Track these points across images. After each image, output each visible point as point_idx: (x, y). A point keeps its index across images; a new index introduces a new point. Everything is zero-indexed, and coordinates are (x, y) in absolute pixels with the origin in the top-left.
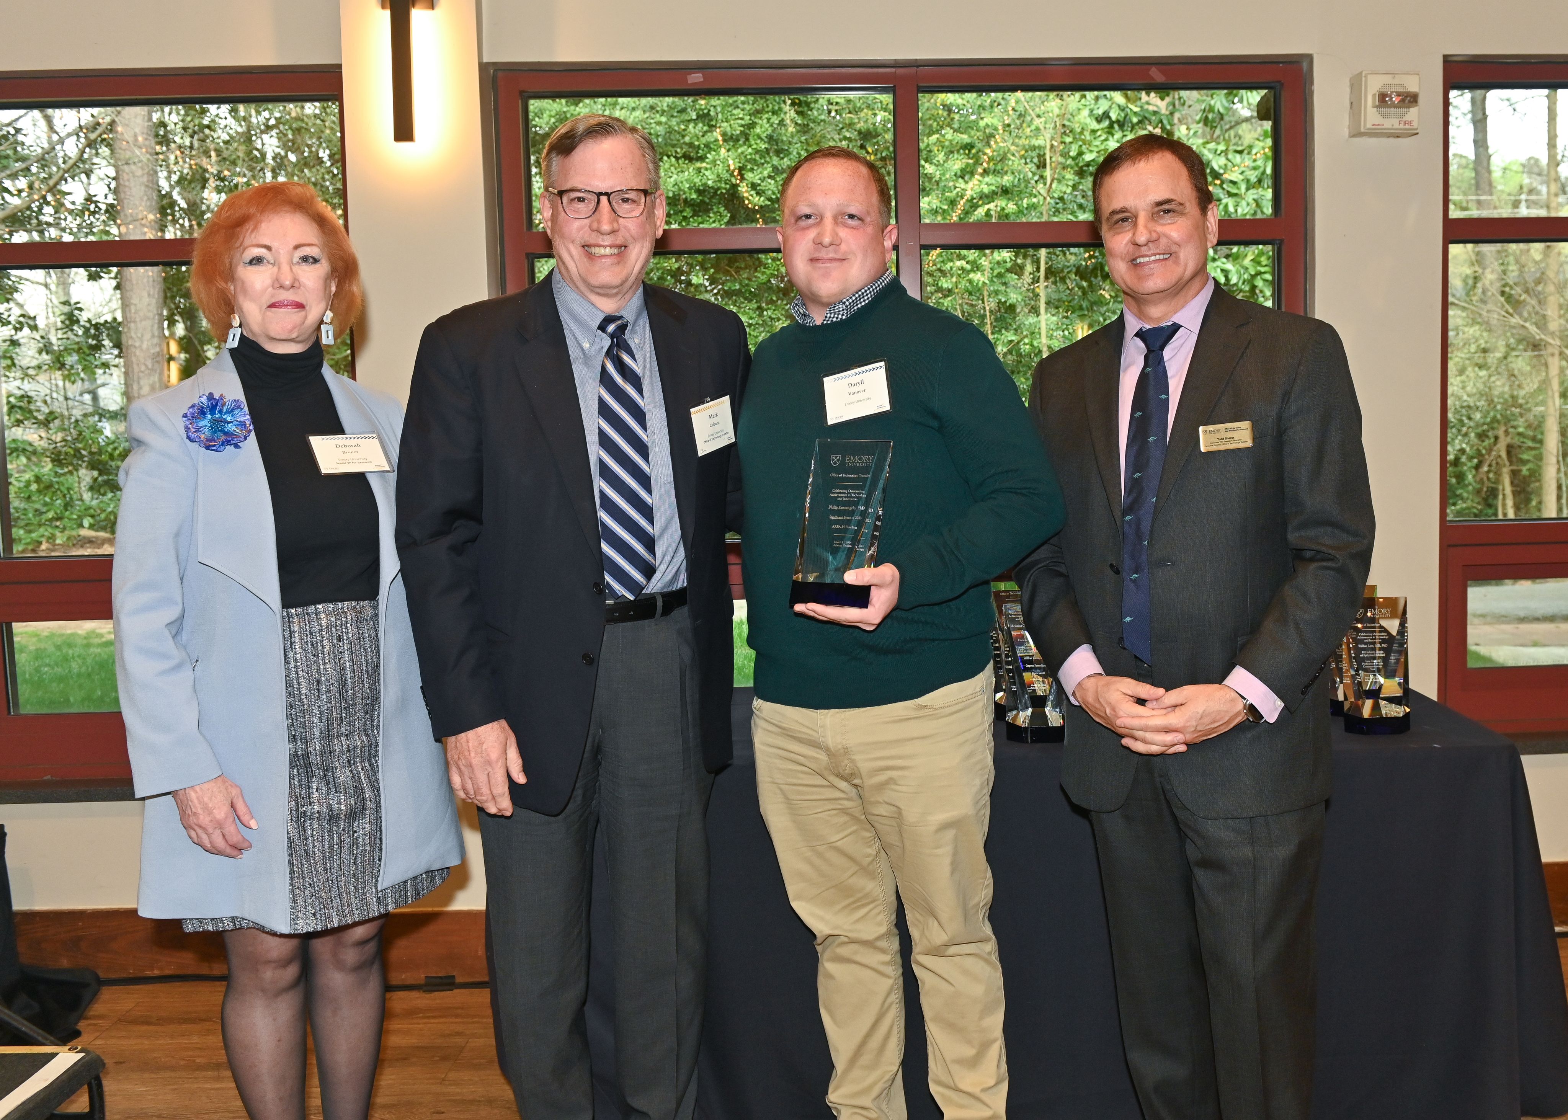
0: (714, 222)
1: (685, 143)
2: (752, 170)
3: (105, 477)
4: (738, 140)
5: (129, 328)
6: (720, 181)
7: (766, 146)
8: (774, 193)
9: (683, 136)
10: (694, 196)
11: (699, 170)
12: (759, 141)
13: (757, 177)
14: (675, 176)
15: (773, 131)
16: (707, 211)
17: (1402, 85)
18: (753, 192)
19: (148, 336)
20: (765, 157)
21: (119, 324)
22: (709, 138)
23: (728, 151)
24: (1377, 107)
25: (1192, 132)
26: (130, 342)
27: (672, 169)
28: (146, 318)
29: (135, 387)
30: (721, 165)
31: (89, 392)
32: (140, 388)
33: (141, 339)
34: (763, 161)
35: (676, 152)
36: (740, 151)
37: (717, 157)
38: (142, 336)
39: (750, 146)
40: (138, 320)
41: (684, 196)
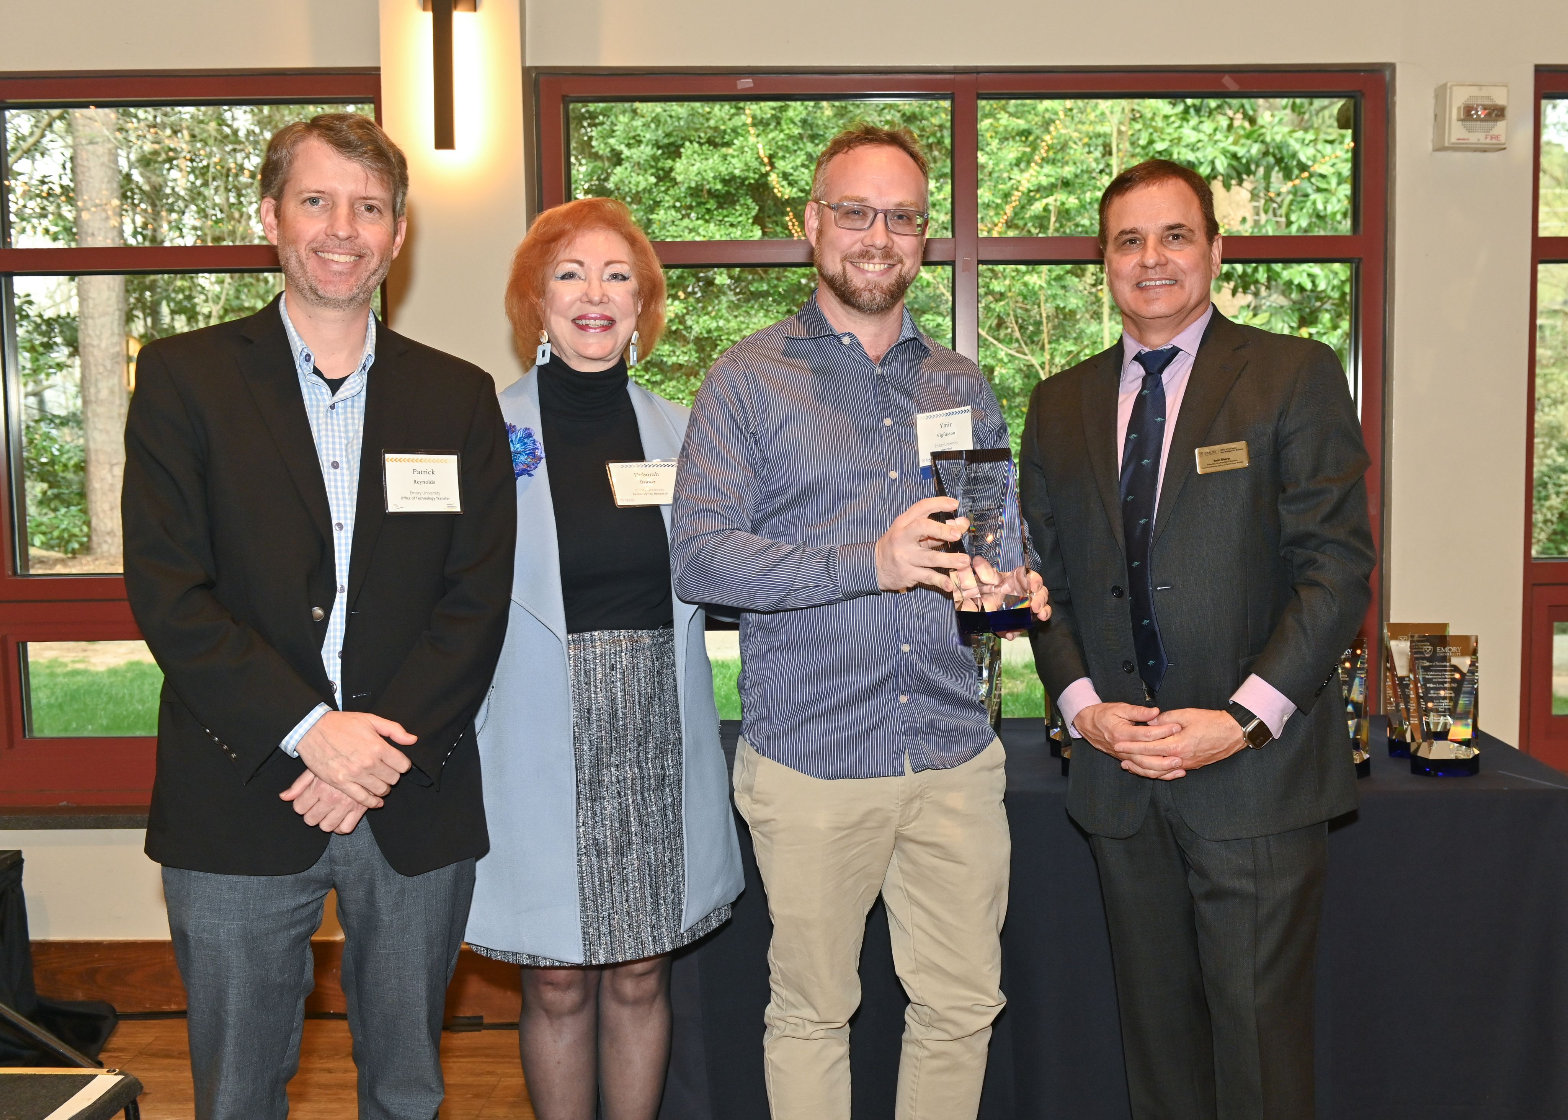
0: (741, 215)
1: (709, 127)
2: (784, 157)
3: (56, 491)
4: (768, 124)
5: (86, 325)
6: (748, 170)
7: (800, 131)
8: (807, 184)
9: (708, 120)
10: (719, 186)
11: (725, 157)
12: (791, 126)
13: (790, 166)
14: (698, 165)
15: (808, 114)
16: (733, 203)
17: (1488, 98)
18: (785, 183)
19: (107, 333)
20: (797, 143)
22: (737, 121)
23: (758, 136)
24: (1462, 120)
25: (1276, 120)
26: (88, 340)
27: (696, 156)
28: (105, 314)
29: (92, 390)
30: (750, 152)
31: (36, 395)
32: (98, 392)
33: (99, 337)
34: (795, 148)
35: (700, 137)
36: (771, 136)
37: (745, 143)
38: (101, 334)
39: (782, 131)
40: (96, 315)
41: (708, 187)
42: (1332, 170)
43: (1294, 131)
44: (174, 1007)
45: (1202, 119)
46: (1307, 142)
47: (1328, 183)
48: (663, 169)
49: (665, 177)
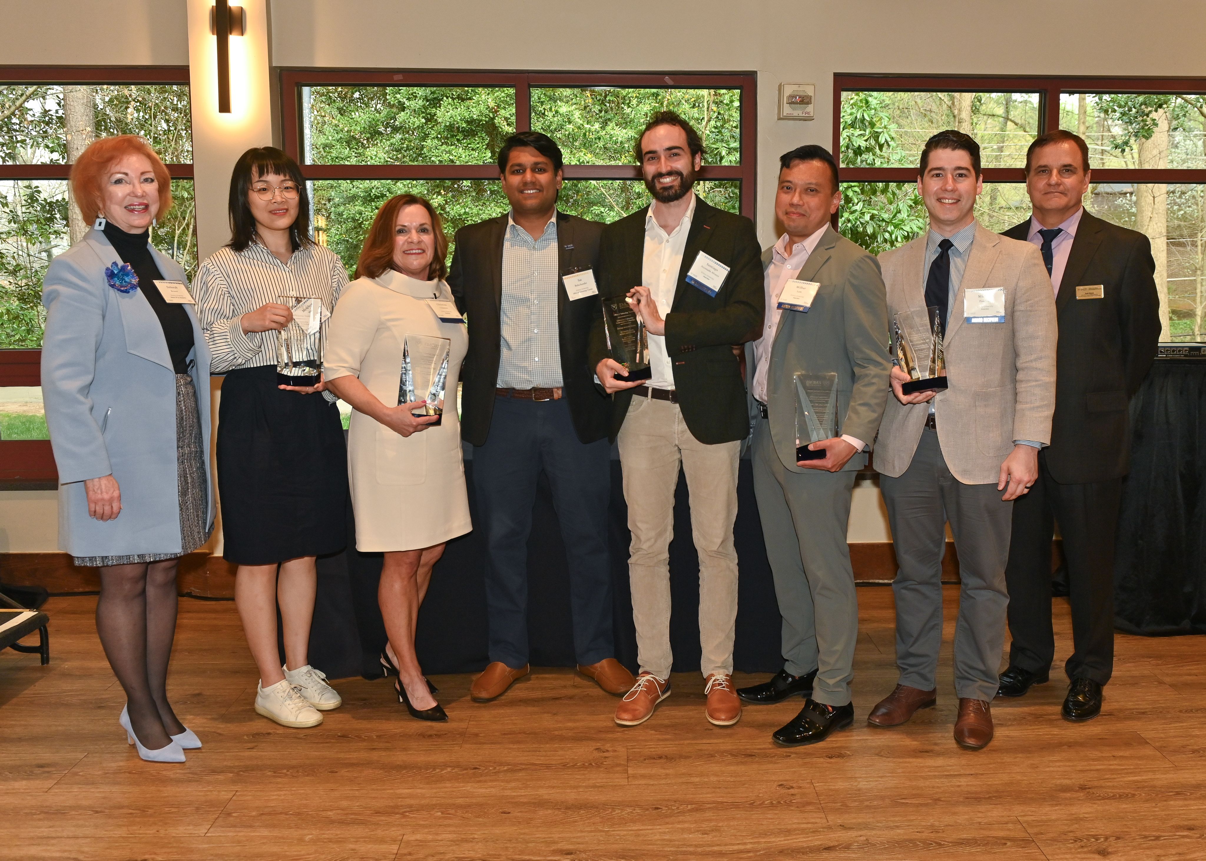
0: (478, 143)
6: (482, 116)
10: (464, 125)
11: (468, 107)
14: (451, 112)
16: (474, 135)
21: (68, 204)
27: (450, 106)
31: (45, 251)
35: (453, 94)
41: (457, 126)
48: (430, 114)
49: (430, 119)
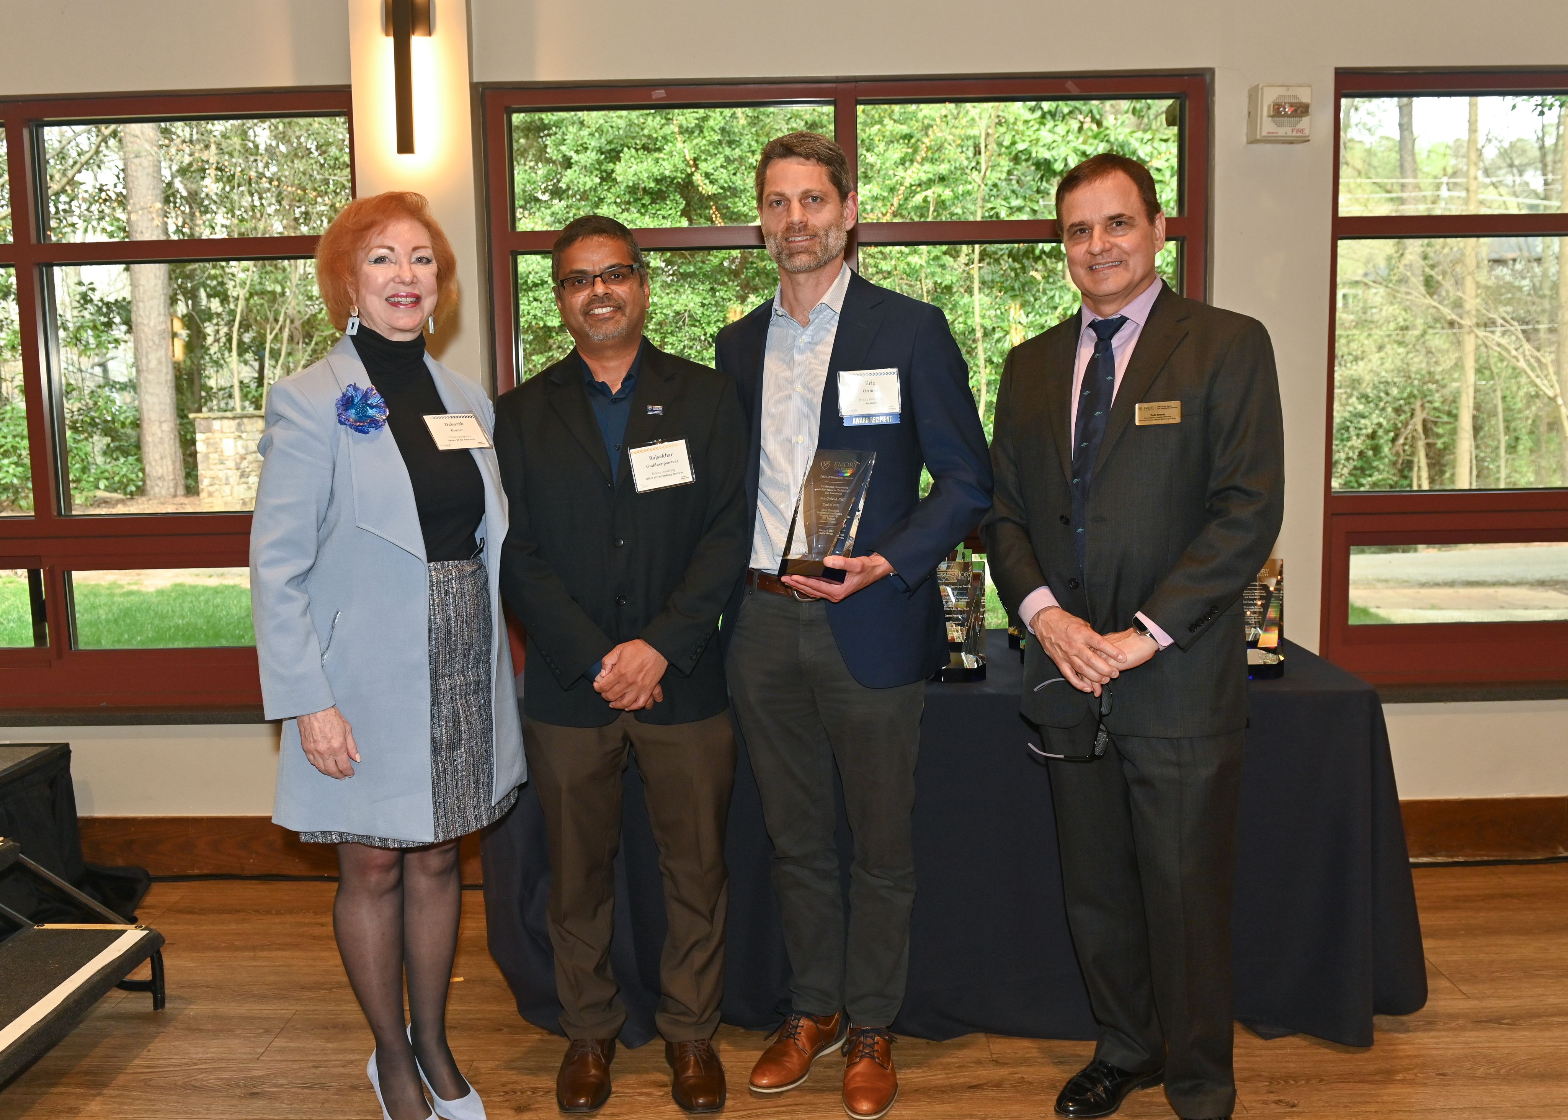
0: (671, 209)
1: (644, 135)
2: (706, 160)
3: (117, 444)
4: (693, 132)
5: (138, 307)
6: (676, 171)
7: (719, 137)
8: (726, 182)
9: (642, 129)
10: (652, 185)
11: (657, 161)
12: (712, 133)
13: (711, 167)
14: (635, 167)
15: (726, 124)
16: (664, 199)
17: (1295, 97)
18: (707, 181)
19: (154, 315)
20: (717, 148)
21: (129, 303)
22: (667, 130)
23: (684, 142)
24: (1272, 117)
25: (1119, 122)
26: (140, 320)
27: (632, 159)
28: (153, 298)
29: (144, 361)
30: (677, 156)
31: (100, 365)
32: (148, 362)
33: (149, 317)
34: (716, 152)
35: (636, 144)
36: (695, 142)
37: (673, 149)
38: (150, 314)
39: (704, 137)
40: (146, 299)
41: (643, 185)
42: (1167, 164)
43: (1134, 132)
44: (196, 872)
45: (1057, 123)
46: (1145, 141)
47: (1163, 175)
48: (605, 171)
49: (608, 178)
